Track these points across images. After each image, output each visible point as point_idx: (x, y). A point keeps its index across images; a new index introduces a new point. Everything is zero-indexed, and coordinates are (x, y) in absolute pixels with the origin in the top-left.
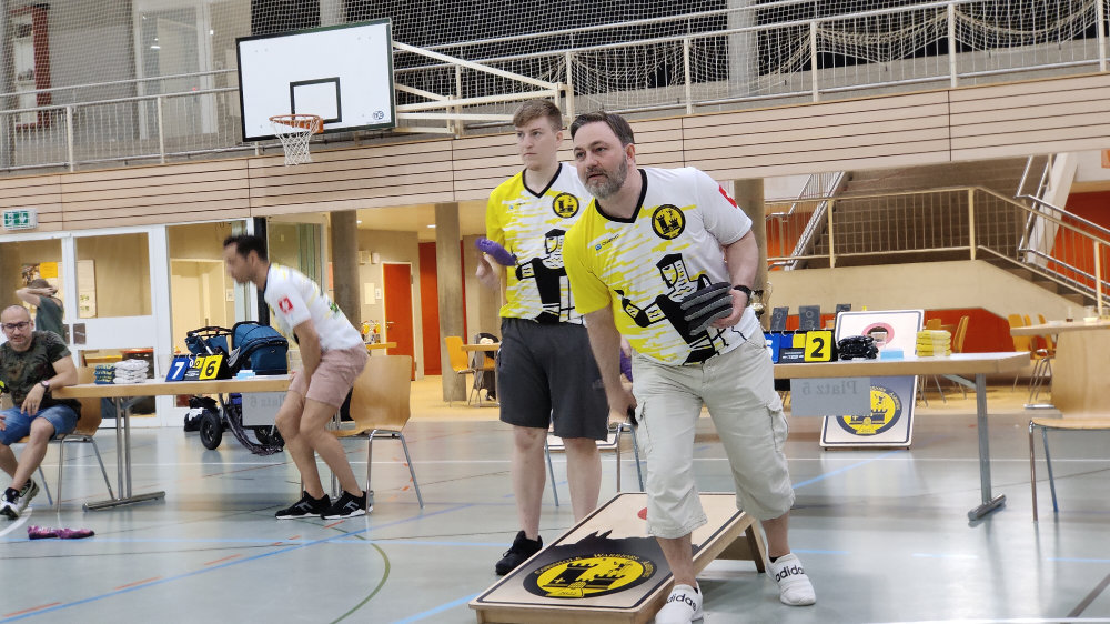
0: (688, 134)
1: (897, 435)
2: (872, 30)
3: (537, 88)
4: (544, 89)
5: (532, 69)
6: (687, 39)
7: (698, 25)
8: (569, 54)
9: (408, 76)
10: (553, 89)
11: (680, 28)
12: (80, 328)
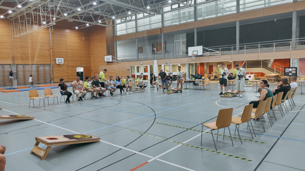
1: (251, 86)
3: (217, 52)
5: (216, 50)
6: (232, 47)
7: (233, 46)
8: (220, 48)
9: (204, 50)
10: (219, 52)
11: (232, 46)
12: (172, 73)
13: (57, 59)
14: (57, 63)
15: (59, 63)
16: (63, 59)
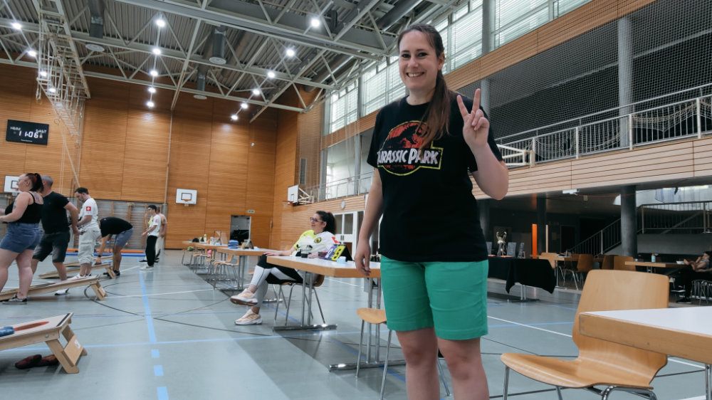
0: (573, 168)
2: (655, 116)
3: (515, 152)
4: (518, 152)
5: (520, 145)
6: (578, 128)
8: (534, 139)
13: (179, 191)
14: (178, 200)
15: (183, 202)
16: (194, 193)
